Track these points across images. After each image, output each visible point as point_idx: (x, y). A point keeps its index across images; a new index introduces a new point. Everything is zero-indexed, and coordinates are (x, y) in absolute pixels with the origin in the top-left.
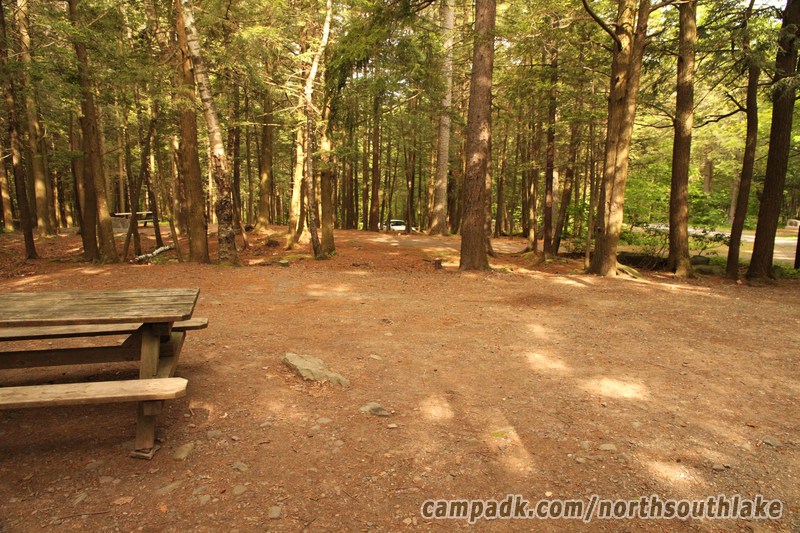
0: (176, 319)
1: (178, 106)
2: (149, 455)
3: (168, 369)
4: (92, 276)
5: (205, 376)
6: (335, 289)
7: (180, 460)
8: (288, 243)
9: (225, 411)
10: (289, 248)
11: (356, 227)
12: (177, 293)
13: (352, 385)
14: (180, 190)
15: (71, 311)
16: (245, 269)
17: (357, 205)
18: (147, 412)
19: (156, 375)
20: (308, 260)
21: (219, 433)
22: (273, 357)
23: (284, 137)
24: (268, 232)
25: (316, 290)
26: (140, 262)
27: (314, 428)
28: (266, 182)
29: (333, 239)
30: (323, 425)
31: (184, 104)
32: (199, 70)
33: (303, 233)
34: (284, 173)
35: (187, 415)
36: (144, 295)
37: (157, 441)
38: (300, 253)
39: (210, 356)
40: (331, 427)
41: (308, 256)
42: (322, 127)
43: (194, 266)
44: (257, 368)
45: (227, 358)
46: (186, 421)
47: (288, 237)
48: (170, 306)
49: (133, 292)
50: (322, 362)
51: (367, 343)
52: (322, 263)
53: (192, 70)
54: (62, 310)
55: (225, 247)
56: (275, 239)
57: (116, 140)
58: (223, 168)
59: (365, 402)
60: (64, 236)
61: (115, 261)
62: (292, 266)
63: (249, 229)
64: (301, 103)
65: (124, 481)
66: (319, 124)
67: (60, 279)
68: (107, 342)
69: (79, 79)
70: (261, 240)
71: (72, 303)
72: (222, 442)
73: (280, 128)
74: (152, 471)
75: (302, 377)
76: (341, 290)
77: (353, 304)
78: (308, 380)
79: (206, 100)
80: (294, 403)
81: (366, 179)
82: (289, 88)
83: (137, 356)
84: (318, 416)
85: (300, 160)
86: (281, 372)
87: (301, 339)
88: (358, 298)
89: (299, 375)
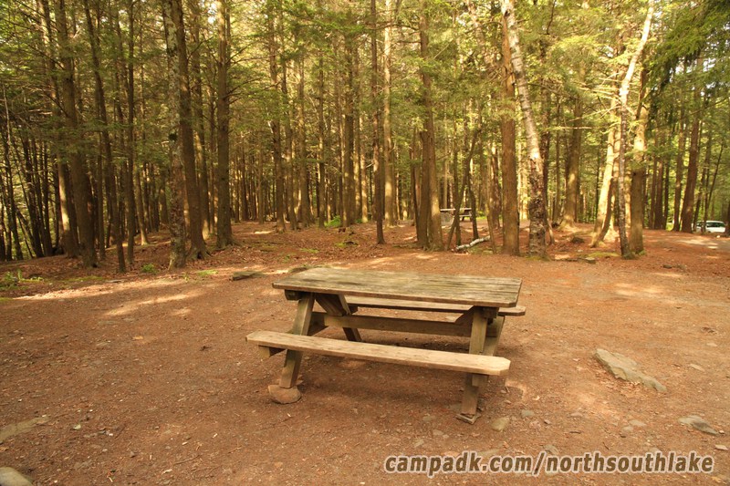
0: (503, 305)
1: (502, 117)
2: (472, 420)
3: (492, 349)
4: (424, 260)
5: (519, 359)
6: (645, 290)
7: (498, 431)
8: (593, 241)
9: (537, 394)
10: (594, 246)
11: (664, 228)
12: (503, 282)
13: (669, 393)
14: (494, 190)
15: (420, 289)
16: (553, 264)
17: (667, 205)
18: (475, 383)
19: (482, 352)
20: (615, 259)
21: (532, 413)
22: (583, 350)
23: (592, 140)
24: (572, 230)
25: (624, 290)
26: (460, 251)
27: (627, 428)
28: (574, 182)
29: (641, 239)
30: (636, 428)
31: (507, 115)
32: (521, 84)
33: (609, 231)
34: (589, 174)
35: (503, 392)
36: (476, 281)
37: (478, 410)
38: (606, 251)
39: (524, 341)
40: (645, 433)
41: (614, 255)
42: (635, 128)
43: (507, 258)
44: (567, 359)
45: (540, 345)
46: (502, 396)
47: (594, 235)
48: (498, 294)
49: (465, 278)
50: (635, 364)
51: (686, 350)
52: (629, 262)
53: (513, 84)
54: (413, 288)
55: (534, 242)
56: (580, 236)
57: (444, 148)
58: (538, 170)
59: (686, 414)
60: (402, 226)
61: (441, 249)
62: (597, 263)
63: (555, 226)
64: (613, 106)
65: (452, 437)
66: (633, 124)
67: (401, 261)
68: (437, 317)
69: (423, 101)
70: (566, 237)
71: (420, 283)
72: (535, 422)
73: (588, 130)
74: (474, 434)
75: (613, 375)
76: (652, 292)
77: (667, 308)
78: (619, 378)
79: (526, 110)
80: (606, 399)
81: (679, 177)
82: (602, 91)
83: (469, 333)
84: (631, 417)
85: (610, 160)
86: (592, 366)
87: (611, 336)
88: (672, 302)
89: (610, 372)
